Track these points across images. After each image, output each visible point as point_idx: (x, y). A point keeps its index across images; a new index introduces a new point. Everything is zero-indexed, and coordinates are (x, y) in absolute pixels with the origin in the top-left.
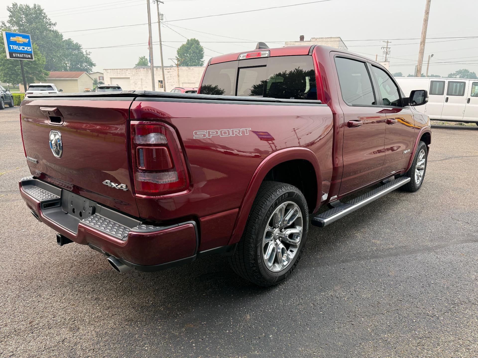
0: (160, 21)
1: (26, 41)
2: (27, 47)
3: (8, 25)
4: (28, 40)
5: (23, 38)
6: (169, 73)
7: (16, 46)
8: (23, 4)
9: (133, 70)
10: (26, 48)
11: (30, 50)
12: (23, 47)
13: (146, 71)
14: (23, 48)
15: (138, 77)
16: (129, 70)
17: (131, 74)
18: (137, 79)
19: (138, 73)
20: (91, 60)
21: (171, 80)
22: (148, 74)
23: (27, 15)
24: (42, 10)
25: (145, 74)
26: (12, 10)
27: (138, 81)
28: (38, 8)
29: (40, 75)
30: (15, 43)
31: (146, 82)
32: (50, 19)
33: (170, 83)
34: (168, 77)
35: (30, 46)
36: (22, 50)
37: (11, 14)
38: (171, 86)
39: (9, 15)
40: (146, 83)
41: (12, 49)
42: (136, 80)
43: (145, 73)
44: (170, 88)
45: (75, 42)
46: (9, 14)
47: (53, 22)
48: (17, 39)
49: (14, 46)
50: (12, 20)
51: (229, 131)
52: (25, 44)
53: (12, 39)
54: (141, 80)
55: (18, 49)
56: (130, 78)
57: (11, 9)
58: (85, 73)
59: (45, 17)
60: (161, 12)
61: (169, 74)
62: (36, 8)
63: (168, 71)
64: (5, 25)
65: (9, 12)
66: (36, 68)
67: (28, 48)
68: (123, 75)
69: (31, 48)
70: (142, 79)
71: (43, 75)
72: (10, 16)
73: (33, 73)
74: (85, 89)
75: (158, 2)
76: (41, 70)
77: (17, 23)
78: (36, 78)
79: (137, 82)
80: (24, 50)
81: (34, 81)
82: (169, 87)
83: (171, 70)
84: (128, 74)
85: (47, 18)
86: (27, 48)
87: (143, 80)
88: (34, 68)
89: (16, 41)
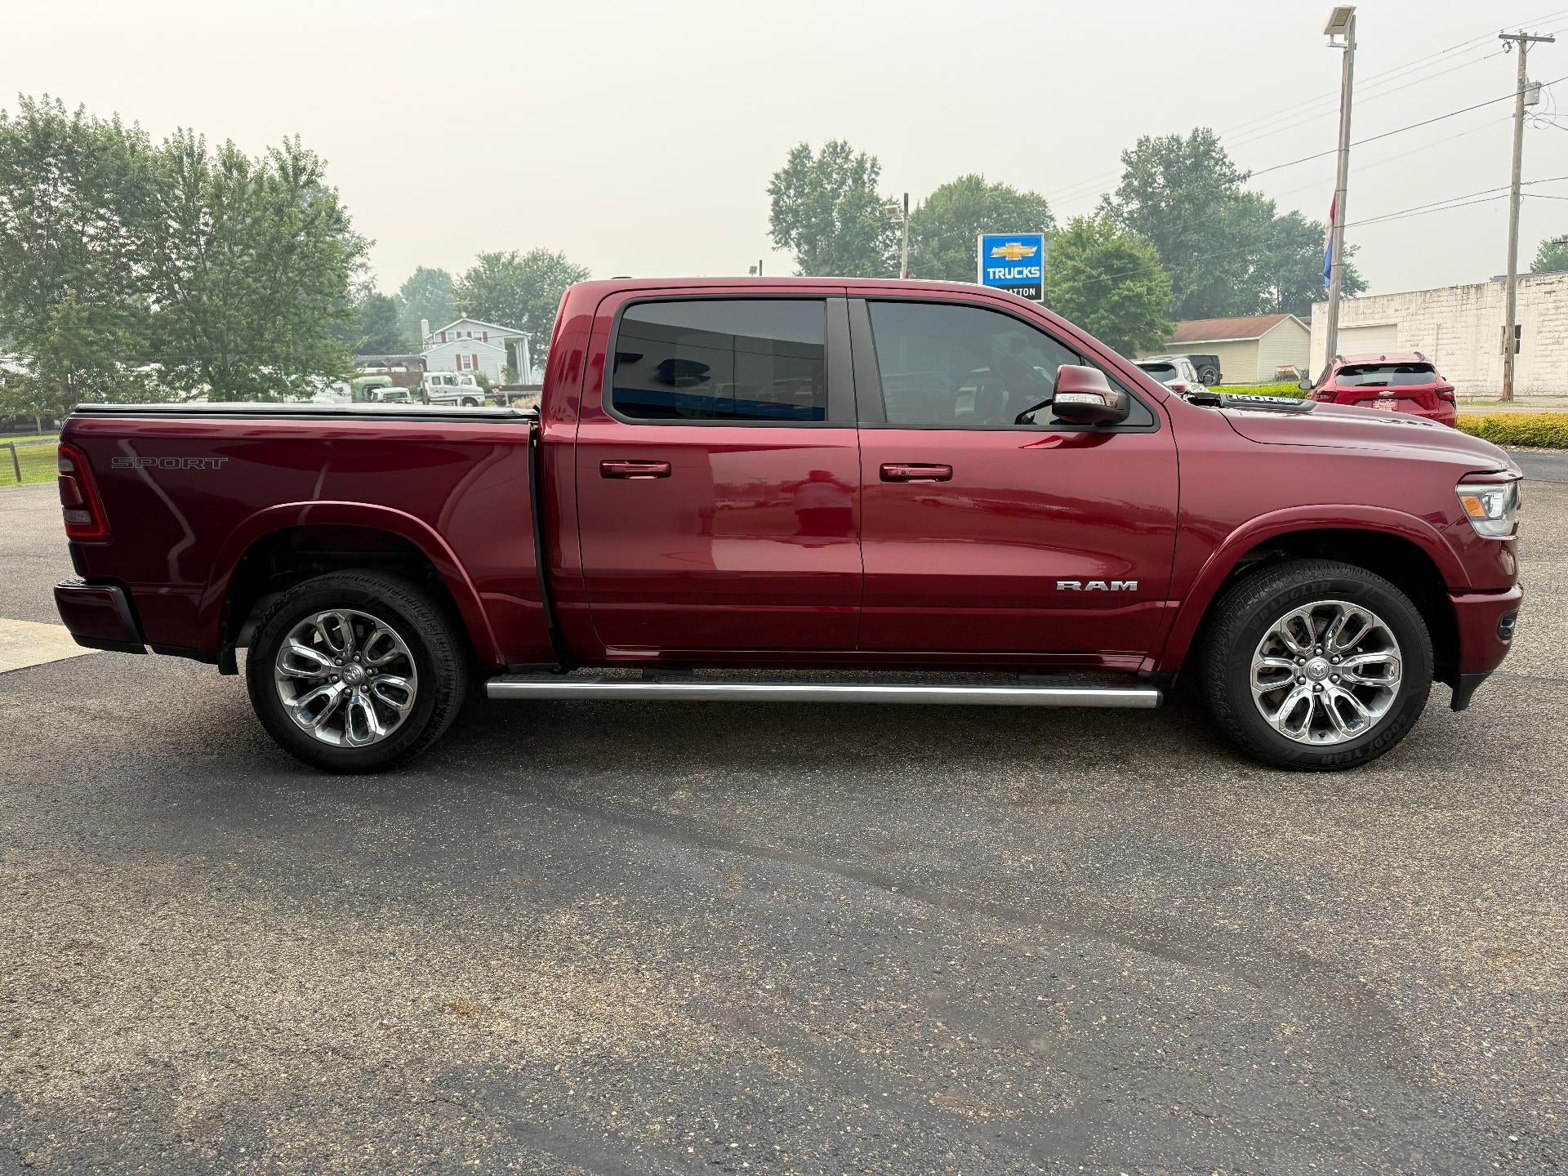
0: (1527, 108)
1: (1030, 251)
2: (1029, 268)
3: (1115, 201)
4: (1035, 249)
5: (1022, 245)
6: (1553, 294)
7: (1002, 269)
8: (1164, 136)
9: (1414, 299)
10: (1026, 271)
11: (1038, 275)
12: (1021, 269)
13: (1459, 297)
14: (1020, 273)
15: (1427, 322)
16: (1398, 300)
17: (1403, 312)
18: (1423, 327)
19: (1427, 305)
20: (1356, 271)
21: (1557, 323)
22: (1464, 307)
23: (1168, 165)
24: (1214, 141)
25: (1453, 308)
26: (1134, 157)
27: (1426, 333)
28: (1203, 139)
29: (1147, 336)
30: (1002, 262)
31: (1454, 335)
32: (1233, 164)
33: (1551, 335)
34: (1544, 312)
35: (1040, 265)
36: (1017, 276)
37: (1130, 169)
38: (1554, 343)
39: (1124, 172)
40: (1455, 341)
41: (991, 277)
42: (1420, 330)
43: (1455, 303)
44: (1548, 353)
45: (1308, 222)
46: (1124, 169)
47: (1241, 170)
48: (1010, 251)
49: (997, 270)
50: (1129, 185)
51: (177, 461)
52: (1026, 262)
53: (997, 252)
54: (1438, 328)
55: (1008, 277)
56: (1399, 326)
57: (1132, 155)
58: (1291, 318)
59: (1220, 161)
60: (1532, 77)
61: (1551, 300)
62: (1199, 139)
63: (1549, 288)
64: (1109, 204)
65: (1125, 166)
66: (1141, 314)
67: (1033, 268)
68: (1376, 316)
69: (1040, 270)
70: (1439, 326)
71: (1160, 333)
72: (1125, 177)
73: (1132, 330)
74: (1279, 370)
75: (1525, 41)
76: (1153, 320)
77: (1141, 194)
78: (1140, 343)
79: (1420, 338)
80: (1021, 276)
81: (1136, 353)
82: (1546, 350)
83: (1561, 285)
84: (1392, 312)
85: (1227, 161)
86: (1030, 271)
87: (1445, 331)
88: (1135, 314)
89: (1005, 257)
